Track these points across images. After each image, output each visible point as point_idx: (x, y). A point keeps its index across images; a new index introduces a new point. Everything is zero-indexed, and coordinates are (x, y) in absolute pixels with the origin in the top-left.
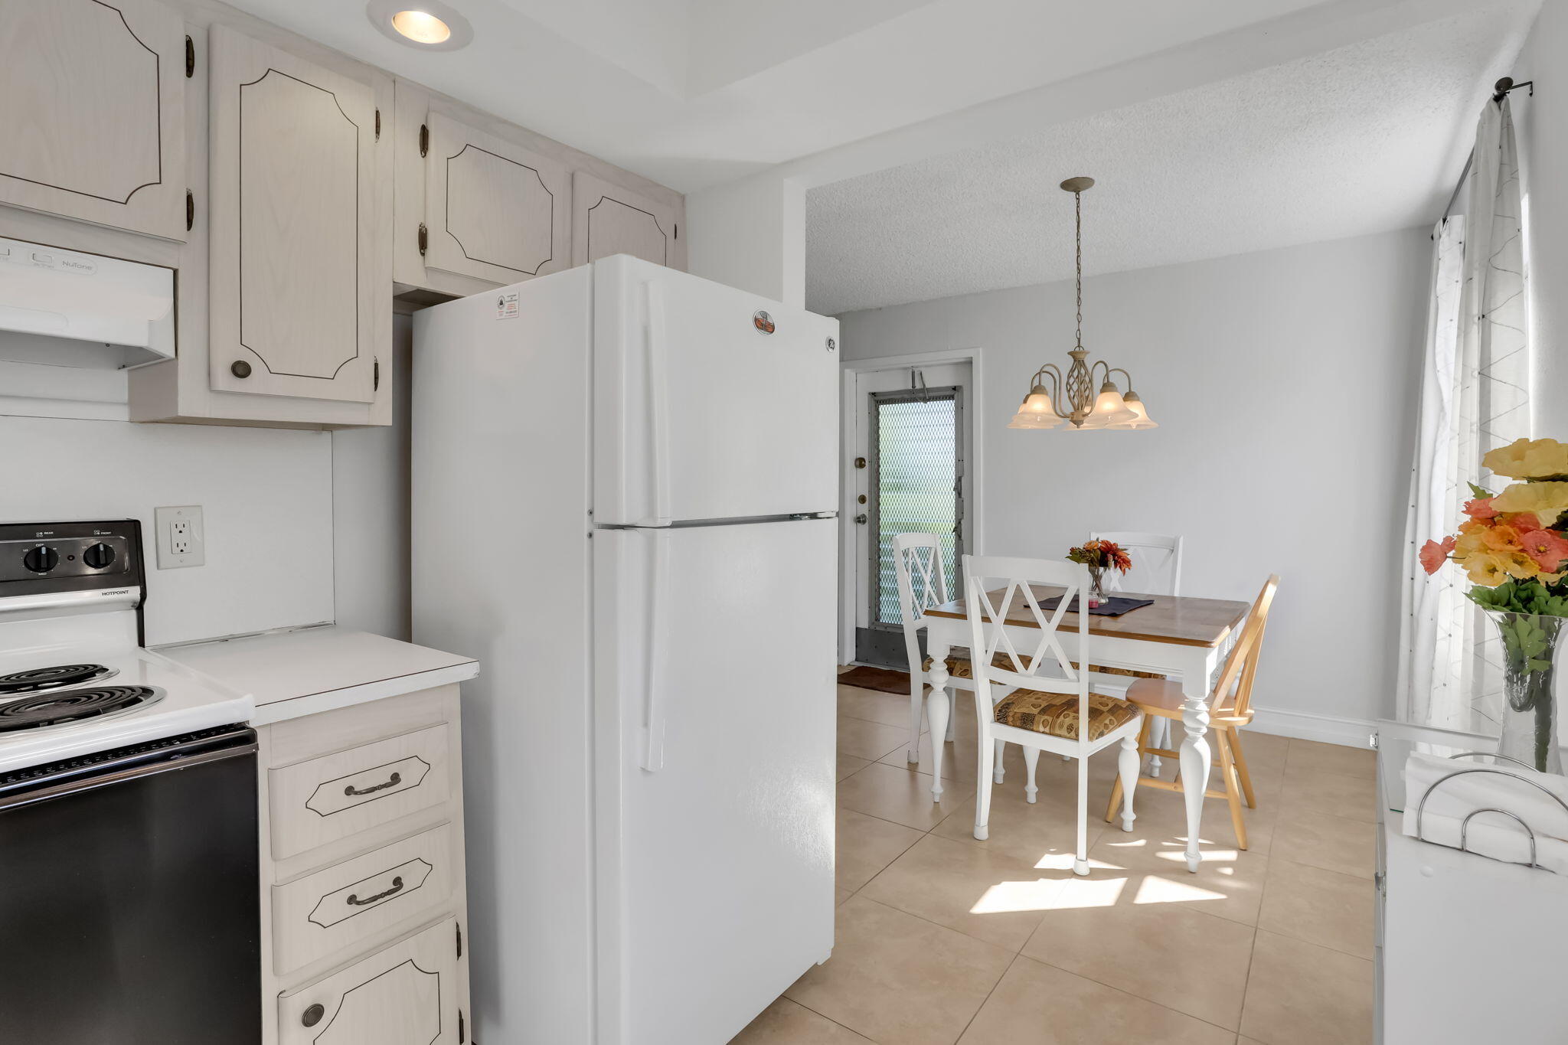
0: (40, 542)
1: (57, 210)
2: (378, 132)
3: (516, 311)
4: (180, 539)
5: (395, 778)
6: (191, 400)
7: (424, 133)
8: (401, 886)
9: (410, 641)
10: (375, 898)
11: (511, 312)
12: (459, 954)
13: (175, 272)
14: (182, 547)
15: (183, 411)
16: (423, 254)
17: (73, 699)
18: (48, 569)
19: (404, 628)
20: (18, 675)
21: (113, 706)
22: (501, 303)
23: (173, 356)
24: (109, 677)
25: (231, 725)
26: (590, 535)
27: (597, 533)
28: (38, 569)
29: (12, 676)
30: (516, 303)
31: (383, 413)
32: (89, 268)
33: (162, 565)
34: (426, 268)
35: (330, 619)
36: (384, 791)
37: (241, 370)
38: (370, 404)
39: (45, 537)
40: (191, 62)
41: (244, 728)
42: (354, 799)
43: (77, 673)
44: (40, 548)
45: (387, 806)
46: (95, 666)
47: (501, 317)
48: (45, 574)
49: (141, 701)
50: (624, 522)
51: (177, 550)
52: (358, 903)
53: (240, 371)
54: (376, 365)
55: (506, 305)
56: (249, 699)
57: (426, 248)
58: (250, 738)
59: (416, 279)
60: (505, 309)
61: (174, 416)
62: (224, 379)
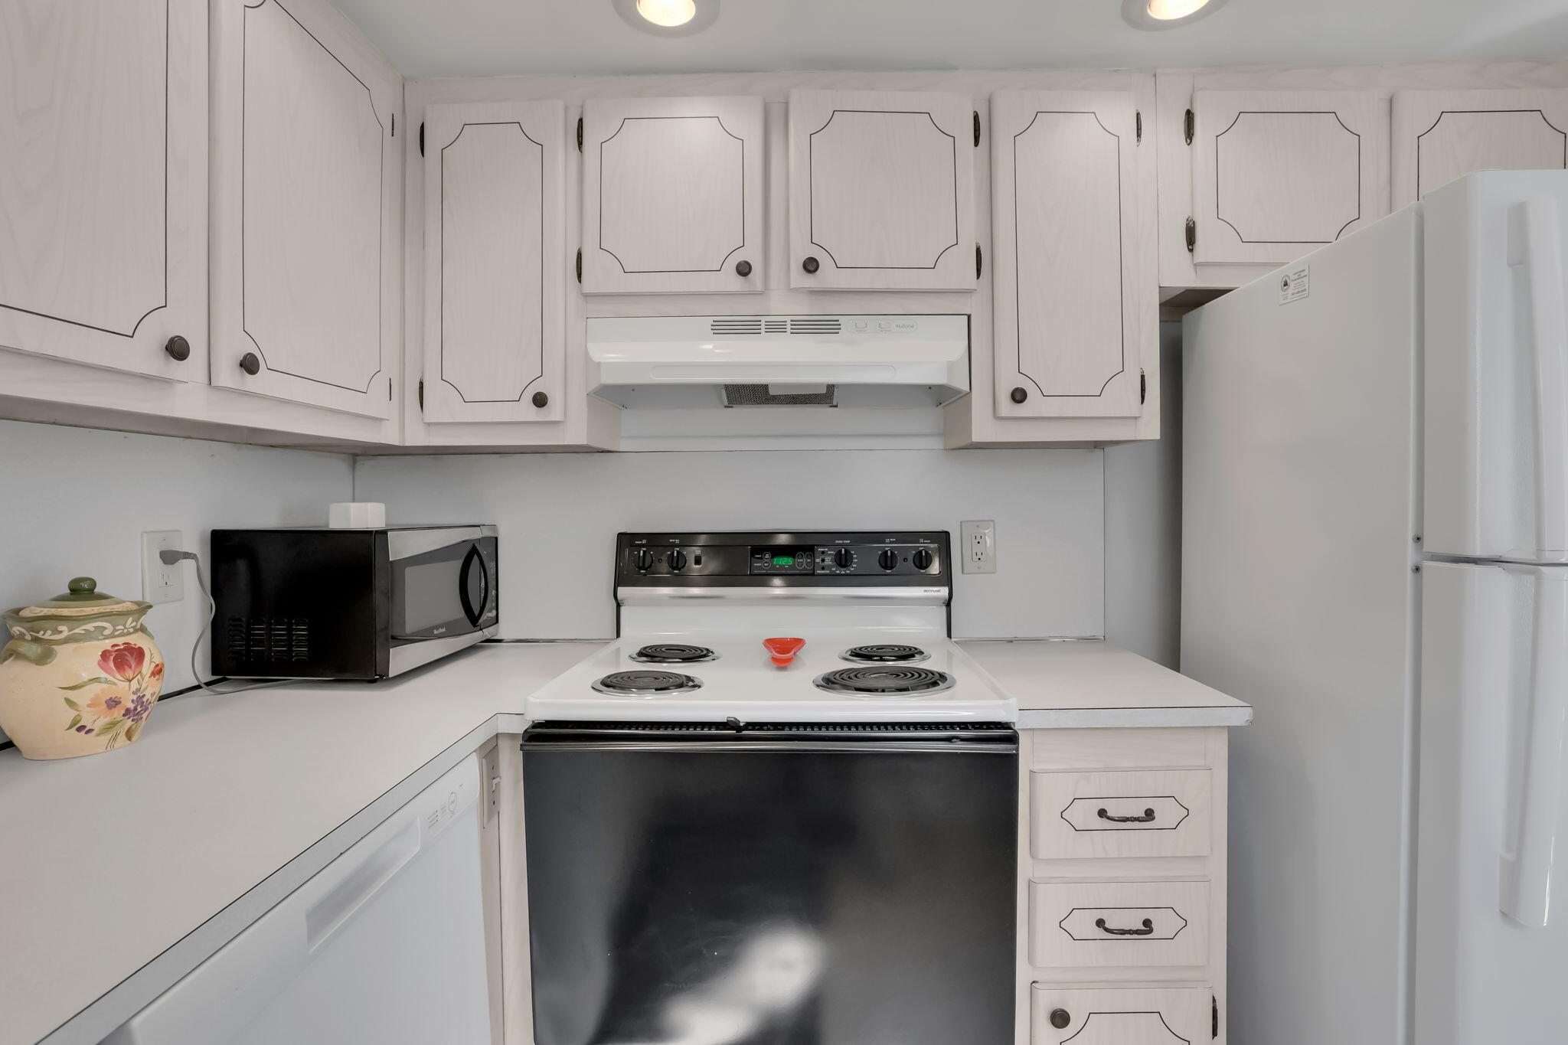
0: (888, 545)
1: (892, 286)
2: (1139, 135)
3: (1305, 290)
4: (977, 548)
5: (1150, 814)
6: (983, 429)
7: (1190, 116)
8: (1151, 931)
9: (1179, 671)
10: (1123, 932)
11: (1299, 292)
12: (1215, 1033)
13: (969, 317)
14: (979, 556)
15: (976, 438)
16: (1191, 250)
17: (897, 674)
18: (891, 568)
19: (1172, 656)
20: (872, 647)
21: (918, 686)
22: (1286, 284)
23: (968, 390)
24: (924, 659)
25: (999, 723)
26: (1417, 569)
27: (1428, 565)
28: (886, 568)
29: (868, 647)
30: (1306, 280)
31: (1151, 428)
32: (912, 327)
33: (966, 571)
34: (1195, 265)
35: (1100, 634)
36: (1137, 824)
37: (1019, 396)
38: (1136, 418)
39: (891, 542)
40: (977, 133)
41: (1011, 729)
42: (1105, 823)
43: (904, 653)
44: (887, 551)
45: (1138, 840)
46: (916, 649)
47: (1287, 301)
48: (890, 571)
49: (939, 685)
50: (1478, 553)
51: (976, 558)
52: (1107, 930)
53: (1018, 398)
54: (1143, 377)
55: (1292, 284)
56: (1013, 702)
57: (1194, 243)
58: (1013, 739)
59: (1186, 279)
60: (1291, 289)
61: (969, 442)
62: (1007, 407)
